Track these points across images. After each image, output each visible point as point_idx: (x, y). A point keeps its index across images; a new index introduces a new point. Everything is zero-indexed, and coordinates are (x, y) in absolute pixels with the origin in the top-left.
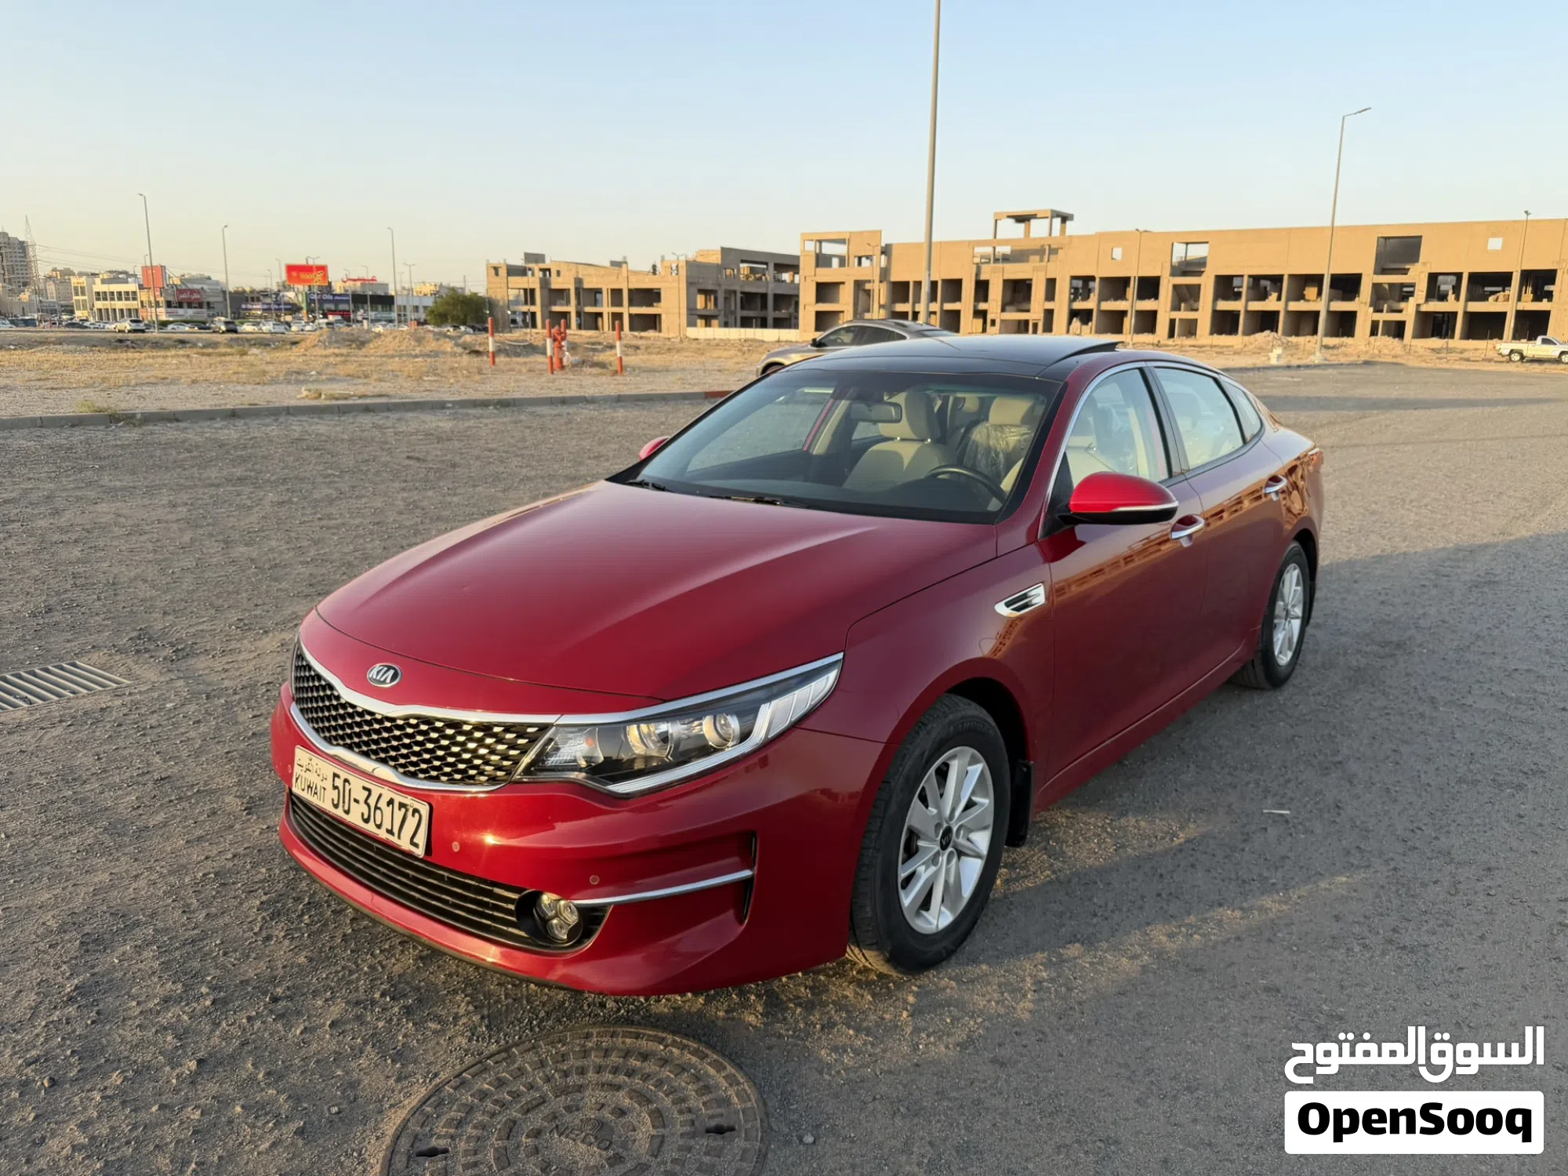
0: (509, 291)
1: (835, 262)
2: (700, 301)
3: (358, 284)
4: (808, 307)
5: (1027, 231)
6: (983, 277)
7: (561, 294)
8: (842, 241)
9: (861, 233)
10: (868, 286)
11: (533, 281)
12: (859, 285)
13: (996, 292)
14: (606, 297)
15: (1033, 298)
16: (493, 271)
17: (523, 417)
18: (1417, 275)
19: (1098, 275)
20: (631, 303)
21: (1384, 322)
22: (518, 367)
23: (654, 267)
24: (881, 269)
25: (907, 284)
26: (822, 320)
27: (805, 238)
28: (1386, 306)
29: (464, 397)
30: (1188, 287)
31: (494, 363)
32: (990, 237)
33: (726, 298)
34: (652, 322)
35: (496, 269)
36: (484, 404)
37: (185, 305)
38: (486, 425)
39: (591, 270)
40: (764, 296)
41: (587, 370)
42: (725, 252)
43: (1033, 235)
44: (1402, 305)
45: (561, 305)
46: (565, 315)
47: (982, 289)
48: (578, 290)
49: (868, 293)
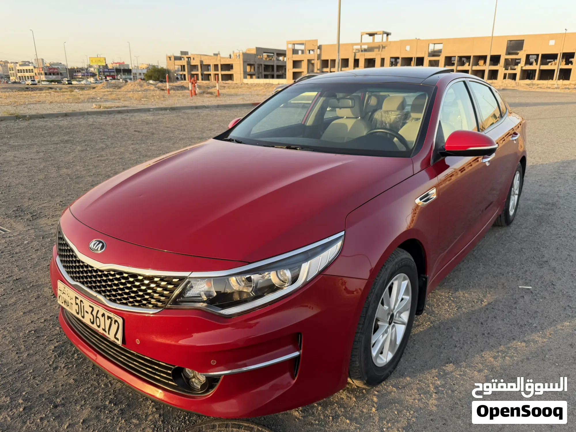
0: (175, 66)
1: (300, 52)
2: (248, 68)
3: (118, 65)
4: (290, 70)
5: (374, 39)
6: (357, 58)
7: (195, 67)
8: (302, 44)
9: (309, 41)
10: (313, 62)
11: (184, 62)
12: (309, 61)
13: (362, 63)
14: (212, 68)
15: (376, 65)
16: (169, 59)
17: (180, 114)
18: (522, 55)
19: (401, 57)
20: (222, 70)
21: (509, 74)
22: (178, 95)
23: (230, 55)
24: (318, 55)
25: (328, 60)
26: (295, 75)
27: (288, 43)
28: (509, 68)
29: (157, 107)
30: (435, 61)
31: (169, 93)
32: (359, 42)
33: (258, 67)
34: (230, 77)
35: (170, 58)
36: (165, 109)
37: (52, 74)
38: (166, 117)
39: (206, 57)
40: (273, 66)
41: (205, 95)
42: (258, 49)
43: (376, 41)
44: (516, 67)
45: (195, 71)
46: (197, 75)
47: (356, 62)
48: (201, 65)
49: (313, 64)
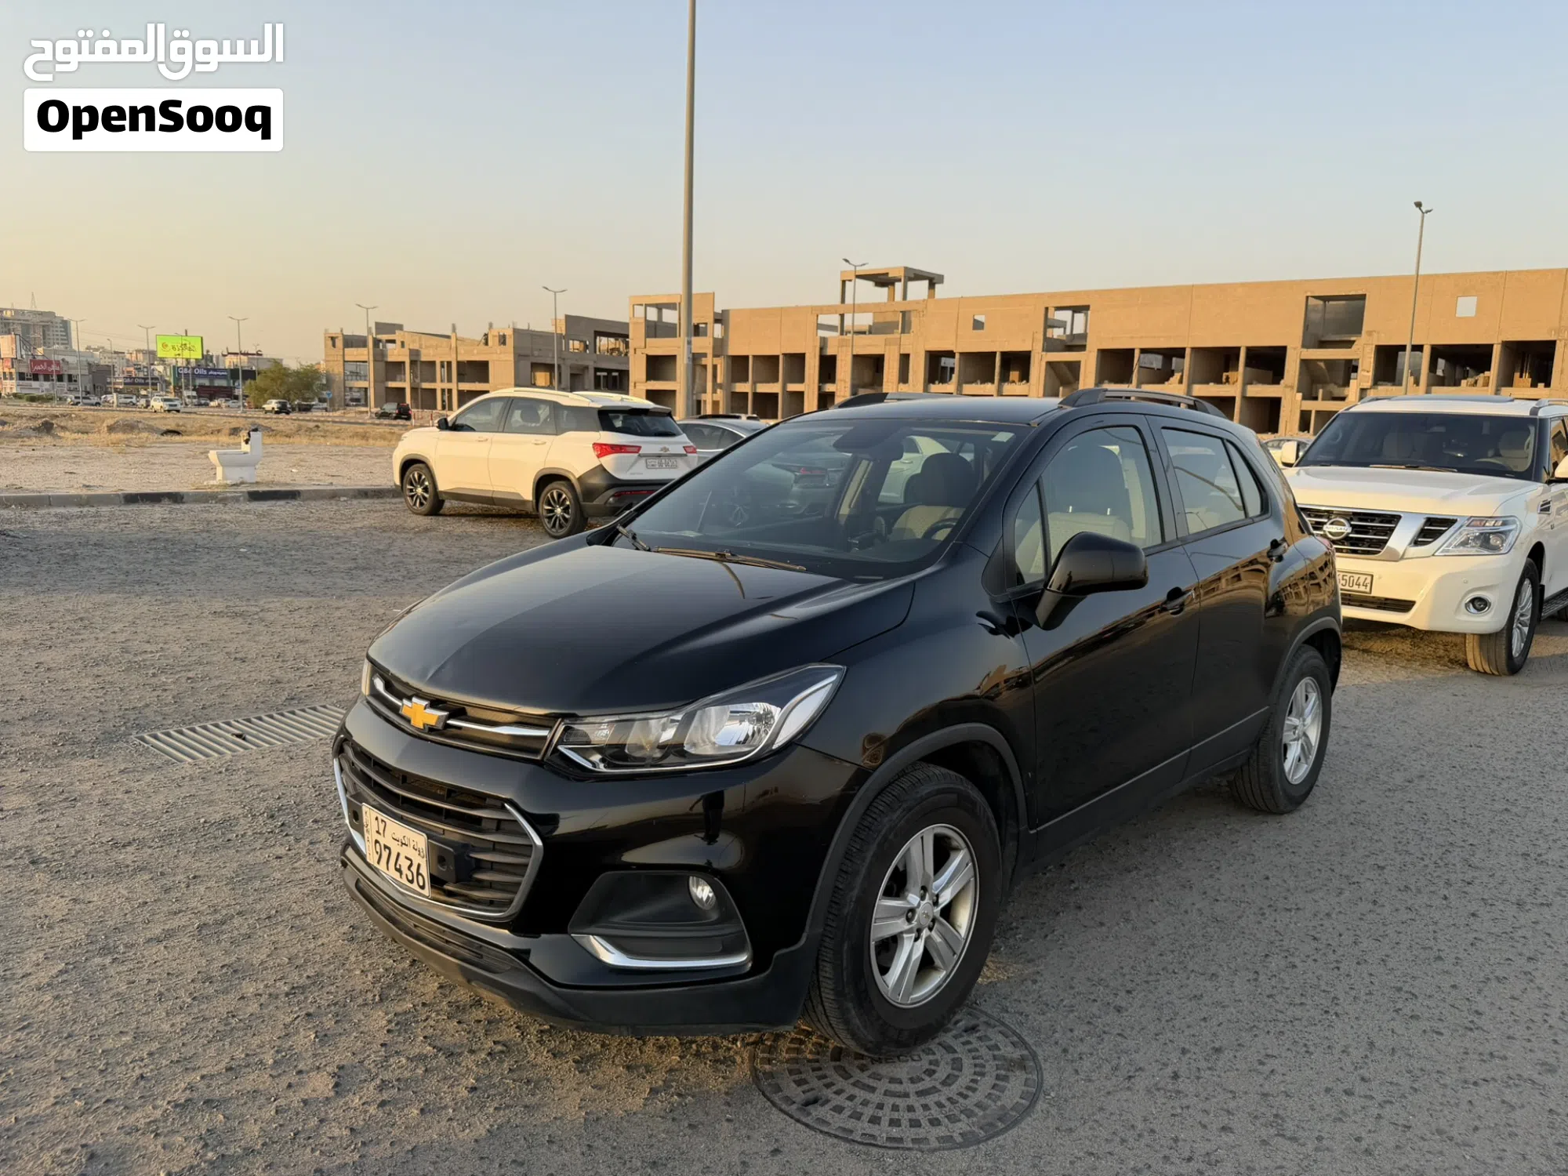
4: (638, 385)
5: (892, 296)
6: (830, 352)
8: (672, 306)
10: (704, 361)
12: (694, 359)
13: (844, 370)
15: (885, 380)
16: (330, 342)
18: (1361, 349)
19: (958, 349)
21: (1318, 412)
23: (486, 335)
24: (715, 340)
25: (747, 357)
27: (636, 302)
30: (1066, 365)
32: (837, 300)
33: (572, 375)
35: (333, 339)
37: (41, 377)
42: (572, 320)
45: (401, 381)
47: (828, 366)
48: (413, 363)
49: (705, 367)
